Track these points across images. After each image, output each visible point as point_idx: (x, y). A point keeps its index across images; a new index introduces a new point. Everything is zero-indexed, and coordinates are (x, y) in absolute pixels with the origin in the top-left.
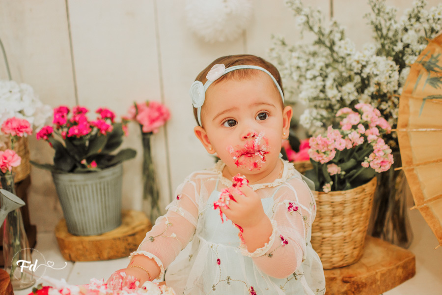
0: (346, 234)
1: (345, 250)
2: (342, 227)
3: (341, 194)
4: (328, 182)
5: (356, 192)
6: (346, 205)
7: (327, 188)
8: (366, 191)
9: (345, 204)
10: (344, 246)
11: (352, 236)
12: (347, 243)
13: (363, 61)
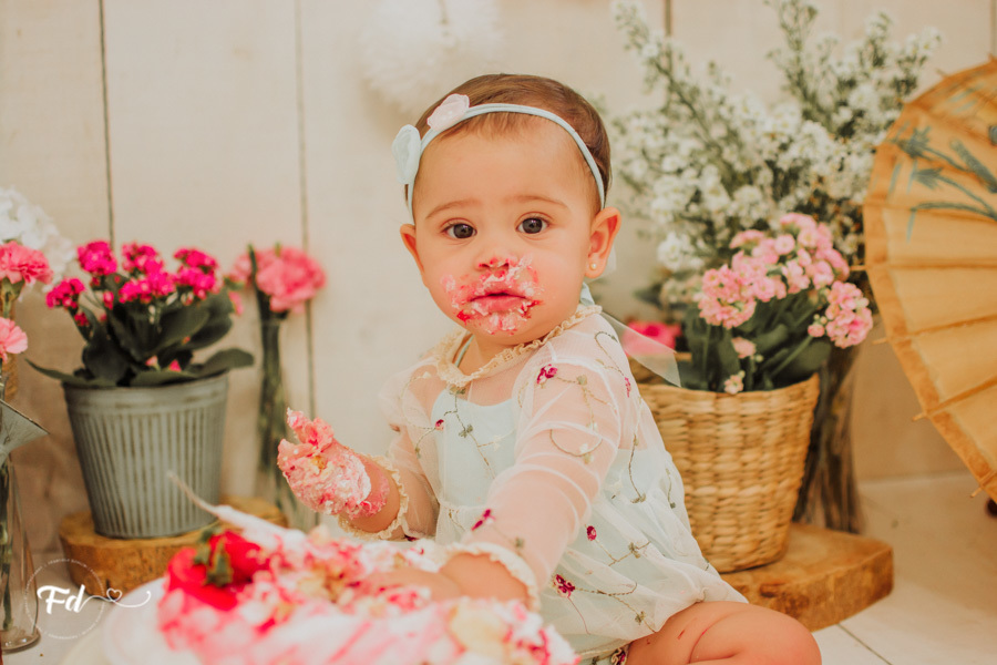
0: (766, 490)
1: (762, 528)
2: (759, 475)
3: (761, 398)
4: (735, 373)
5: (791, 396)
6: (769, 423)
7: (734, 384)
8: (807, 395)
9: (767, 420)
10: (760, 517)
11: (778, 495)
12: (767, 510)
13: (782, 134)
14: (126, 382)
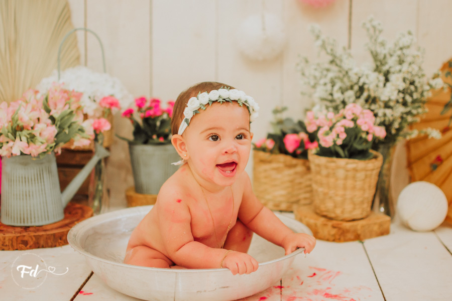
13: (359, 73)
14: (146, 142)
